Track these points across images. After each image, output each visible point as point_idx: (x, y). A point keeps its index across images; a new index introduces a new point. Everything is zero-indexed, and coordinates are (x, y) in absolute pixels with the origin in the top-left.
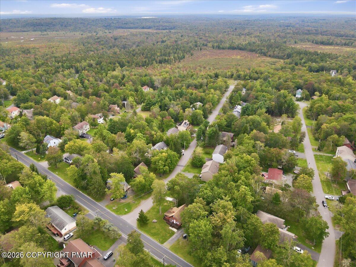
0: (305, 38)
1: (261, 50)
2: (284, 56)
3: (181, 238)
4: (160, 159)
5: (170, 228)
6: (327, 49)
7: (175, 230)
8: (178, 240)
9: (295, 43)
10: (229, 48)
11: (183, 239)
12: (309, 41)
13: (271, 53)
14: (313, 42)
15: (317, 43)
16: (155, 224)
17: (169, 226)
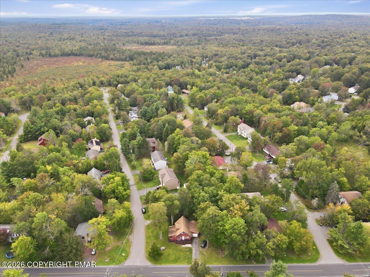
0: (130, 40)
1: (100, 54)
2: (126, 58)
3: (201, 249)
4: (118, 185)
5: (183, 246)
6: (154, 48)
7: (189, 245)
8: (200, 252)
9: (124, 45)
10: (62, 55)
11: (204, 249)
12: (134, 43)
13: (111, 56)
14: (138, 43)
15: (142, 44)
16: (166, 250)
17: (180, 245)
